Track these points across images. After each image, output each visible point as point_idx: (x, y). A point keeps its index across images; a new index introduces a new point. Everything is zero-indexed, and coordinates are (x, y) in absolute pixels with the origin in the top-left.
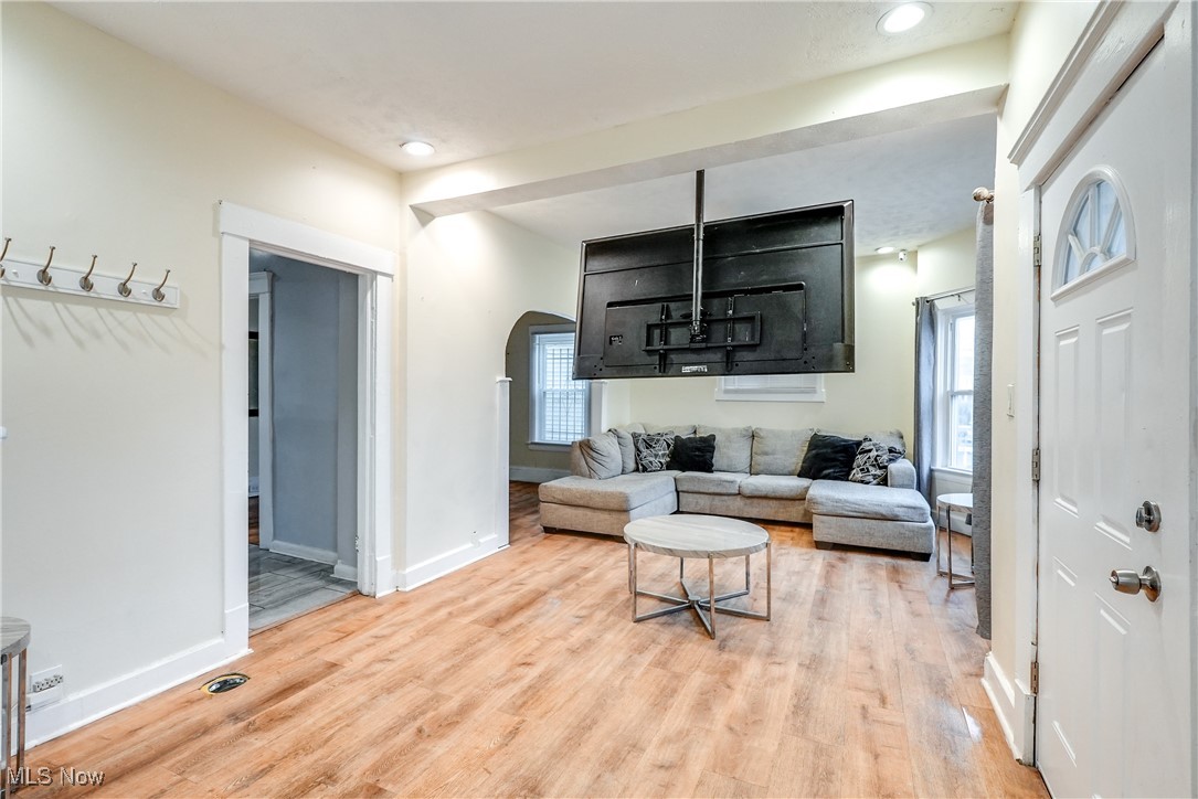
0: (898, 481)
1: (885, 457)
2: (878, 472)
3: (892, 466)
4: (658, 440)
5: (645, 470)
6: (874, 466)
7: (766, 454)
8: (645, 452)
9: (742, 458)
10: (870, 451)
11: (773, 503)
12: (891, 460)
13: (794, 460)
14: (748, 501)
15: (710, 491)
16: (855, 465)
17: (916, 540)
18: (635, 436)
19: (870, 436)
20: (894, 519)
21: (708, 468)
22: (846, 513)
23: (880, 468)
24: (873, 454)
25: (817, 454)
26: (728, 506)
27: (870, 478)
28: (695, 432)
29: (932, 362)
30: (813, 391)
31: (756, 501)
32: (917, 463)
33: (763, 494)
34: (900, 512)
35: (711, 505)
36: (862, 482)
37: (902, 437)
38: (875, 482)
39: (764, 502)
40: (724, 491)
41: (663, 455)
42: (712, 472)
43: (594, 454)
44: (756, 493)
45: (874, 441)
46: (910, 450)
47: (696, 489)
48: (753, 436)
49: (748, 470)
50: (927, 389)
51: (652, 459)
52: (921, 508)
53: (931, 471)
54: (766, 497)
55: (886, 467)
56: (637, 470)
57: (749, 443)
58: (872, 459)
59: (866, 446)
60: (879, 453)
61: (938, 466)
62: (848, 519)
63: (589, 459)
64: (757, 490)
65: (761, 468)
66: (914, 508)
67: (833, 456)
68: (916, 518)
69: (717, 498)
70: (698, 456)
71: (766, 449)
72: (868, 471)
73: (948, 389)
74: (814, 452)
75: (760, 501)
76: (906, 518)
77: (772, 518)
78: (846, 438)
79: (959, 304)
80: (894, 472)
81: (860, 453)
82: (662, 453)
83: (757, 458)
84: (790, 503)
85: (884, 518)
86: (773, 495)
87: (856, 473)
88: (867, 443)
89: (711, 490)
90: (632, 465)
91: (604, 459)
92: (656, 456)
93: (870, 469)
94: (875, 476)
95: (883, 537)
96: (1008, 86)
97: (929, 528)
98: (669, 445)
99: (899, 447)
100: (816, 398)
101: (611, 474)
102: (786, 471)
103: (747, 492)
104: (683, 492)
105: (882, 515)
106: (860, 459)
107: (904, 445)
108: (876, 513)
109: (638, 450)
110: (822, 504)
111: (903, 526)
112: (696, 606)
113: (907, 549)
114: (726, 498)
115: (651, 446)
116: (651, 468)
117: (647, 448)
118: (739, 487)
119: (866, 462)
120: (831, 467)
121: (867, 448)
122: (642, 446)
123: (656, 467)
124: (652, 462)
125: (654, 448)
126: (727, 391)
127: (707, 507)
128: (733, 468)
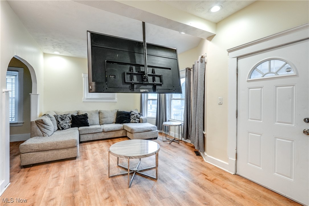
1: (139, 116)
2: (138, 120)
3: (141, 118)
4: (66, 117)
5: (63, 129)
6: (137, 118)
7: (105, 118)
8: (61, 122)
9: (97, 120)
10: (134, 114)
11: (113, 133)
13: (113, 119)
14: (106, 133)
15: (93, 132)
16: (131, 118)
18: (56, 116)
19: (133, 111)
21: (87, 125)
22: (141, 131)
23: (138, 118)
24: (135, 115)
27: (137, 121)
28: (78, 113)
30: (114, 99)
31: (108, 133)
35: (93, 137)
36: (135, 123)
39: (111, 133)
40: (98, 131)
41: (69, 122)
42: (89, 126)
43: (45, 126)
44: (109, 130)
47: (87, 133)
48: (99, 113)
49: (99, 124)
50: (143, 98)
51: (65, 124)
54: (112, 131)
56: (59, 129)
57: (98, 115)
60: (137, 115)
63: (42, 128)
64: (109, 129)
65: (104, 122)
67: (125, 116)
69: (95, 134)
71: (105, 116)
72: (136, 120)
74: (119, 116)
77: (113, 137)
78: (127, 111)
81: (132, 115)
83: (102, 120)
84: (118, 131)
85: (149, 131)
86: (114, 130)
87: (132, 121)
90: (57, 128)
91: (49, 127)
92: (66, 123)
93: (136, 119)
96: (215, 35)
97: (157, 131)
98: (70, 118)
100: (115, 101)
101: (52, 133)
102: (111, 122)
103: (106, 130)
104: (82, 134)
109: (58, 121)
110: (135, 130)
112: (137, 172)
113: (153, 137)
114: (98, 133)
115: (63, 120)
116: (65, 128)
117: (62, 120)
118: (103, 129)
119: (134, 118)
120: (126, 120)
121: (133, 114)
122: (59, 120)
123: (67, 127)
124: (65, 126)
125: (65, 120)
126: (87, 99)
127: (92, 138)
128: (95, 123)
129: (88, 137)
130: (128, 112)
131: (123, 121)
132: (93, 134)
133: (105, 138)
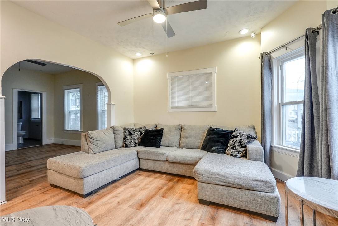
0: (253, 156)
1: (245, 141)
3: (250, 147)
4: (136, 131)
5: (127, 146)
6: (239, 145)
7: (187, 138)
8: (129, 137)
9: (175, 140)
10: (237, 137)
12: (248, 142)
13: (199, 141)
14: (172, 165)
16: (229, 145)
17: (266, 206)
18: (125, 129)
19: (238, 128)
20: (251, 189)
21: (156, 145)
23: (243, 147)
24: (239, 138)
25: (210, 138)
26: (162, 167)
27: (236, 153)
28: (156, 127)
29: (271, 87)
30: (211, 106)
31: (175, 165)
32: (263, 144)
33: (178, 161)
34: (254, 185)
36: (232, 155)
37: (255, 129)
38: (239, 156)
39: (180, 166)
40: (159, 159)
41: (138, 139)
42: (159, 147)
44: (175, 161)
45: (240, 131)
46: (259, 135)
48: (182, 128)
49: (178, 146)
50: (268, 102)
51: (131, 141)
52: (269, 183)
53: (271, 147)
54: (179, 163)
55: (246, 147)
56: (123, 146)
57: (179, 132)
58: (238, 142)
59: (235, 134)
60: (242, 138)
61: (275, 144)
62: (218, 187)
63: (89, 143)
66: (265, 182)
67: (217, 139)
68: (266, 189)
69: (157, 162)
70: (153, 139)
71: (187, 135)
72: (236, 149)
73: (280, 102)
75: (177, 165)
76: (258, 189)
79: (287, 51)
80: (250, 151)
81: (232, 138)
82: (137, 137)
83: (183, 140)
85: (243, 188)
86: (183, 162)
87: (229, 150)
88: (236, 132)
89: (154, 158)
90: (121, 143)
91: (97, 142)
92: (134, 139)
93: (237, 147)
94: (239, 152)
95: (243, 202)
97: (277, 199)
98: (141, 133)
99: (253, 135)
100: (212, 109)
101: (102, 150)
102: (195, 146)
103: (170, 160)
104: (141, 158)
105: (242, 186)
106: (231, 142)
107: (256, 133)
108: (237, 184)
109: (125, 136)
110: (202, 175)
111: (257, 195)
113: (260, 212)
115: (132, 134)
116: (129, 145)
117: (130, 135)
118: (167, 157)
119: (234, 144)
120: (217, 146)
121: (236, 135)
122: (127, 134)
123: (132, 145)
124: (130, 143)
125: (133, 135)
126: (172, 108)
127: (152, 167)
128: (171, 144)
129: (148, 164)
130: (225, 131)
131: (212, 147)
132: (155, 161)
133: (170, 172)
